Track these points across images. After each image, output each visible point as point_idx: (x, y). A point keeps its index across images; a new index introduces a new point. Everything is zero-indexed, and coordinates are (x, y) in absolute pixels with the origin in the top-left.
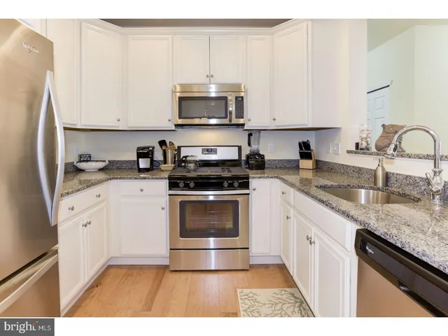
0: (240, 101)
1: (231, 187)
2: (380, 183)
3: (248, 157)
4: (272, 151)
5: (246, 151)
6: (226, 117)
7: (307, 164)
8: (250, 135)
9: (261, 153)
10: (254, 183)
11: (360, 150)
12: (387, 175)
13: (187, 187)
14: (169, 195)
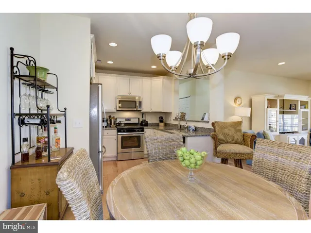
0: (140, 103)
1: (138, 131)
2: (179, 128)
3: (142, 122)
4: (150, 120)
5: (141, 120)
6: (135, 108)
7: (162, 124)
8: (143, 114)
9: (147, 120)
10: (146, 130)
11: (176, 119)
12: (181, 126)
13: (124, 132)
14: (118, 134)
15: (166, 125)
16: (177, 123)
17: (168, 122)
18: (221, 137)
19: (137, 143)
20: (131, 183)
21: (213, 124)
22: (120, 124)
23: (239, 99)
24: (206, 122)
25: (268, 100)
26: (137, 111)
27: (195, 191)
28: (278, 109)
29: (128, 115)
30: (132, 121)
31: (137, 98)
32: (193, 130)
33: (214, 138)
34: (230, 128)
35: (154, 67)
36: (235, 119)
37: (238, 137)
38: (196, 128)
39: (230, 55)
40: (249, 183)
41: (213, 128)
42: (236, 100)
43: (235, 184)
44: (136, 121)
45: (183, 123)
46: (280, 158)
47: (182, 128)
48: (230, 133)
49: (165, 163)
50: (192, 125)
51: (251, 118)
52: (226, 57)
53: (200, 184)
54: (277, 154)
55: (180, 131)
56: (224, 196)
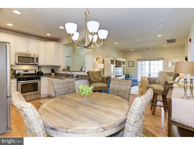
0: (37, 59)
1: (36, 79)
3: (38, 72)
4: (44, 71)
6: (33, 63)
7: (53, 74)
8: (39, 67)
9: (42, 71)
10: (42, 78)
11: (64, 70)
12: (67, 74)
13: (24, 80)
14: (17, 83)
15: (56, 74)
16: (64, 72)
17: (58, 72)
18: (92, 79)
19: (35, 88)
20: (52, 110)
21: (88, 73)
22: (19, 74)
23: (98, 59)
24: (83, 72)
25: (111, 60)
26: (34, 64)
27: (90, 106)
28: (115, 65)
29: (25, 67)
30: (30, 72)
31: (32, 55)
32: (76, 76)
33: (89, 80)
34: (97, 75)
35: (49, 35)
36: (97, 70)
37: (100, 79)
38: (77, 75)
39: (104, 40)
40: (110, 98)
41: (88, 75)
42: (97, 59)
43: (105, 100)
44: (33, 72)
45: (68, 73)
46: (120, 86)
47: (68, 75)
48: (97, 77)
49: (67, 96)
50: (75, 74)
51: (103, 69)
52: (102, 40)
53: (91, 103)
54: (119, 84)
55: (67, 78)
56: (103, 105)
